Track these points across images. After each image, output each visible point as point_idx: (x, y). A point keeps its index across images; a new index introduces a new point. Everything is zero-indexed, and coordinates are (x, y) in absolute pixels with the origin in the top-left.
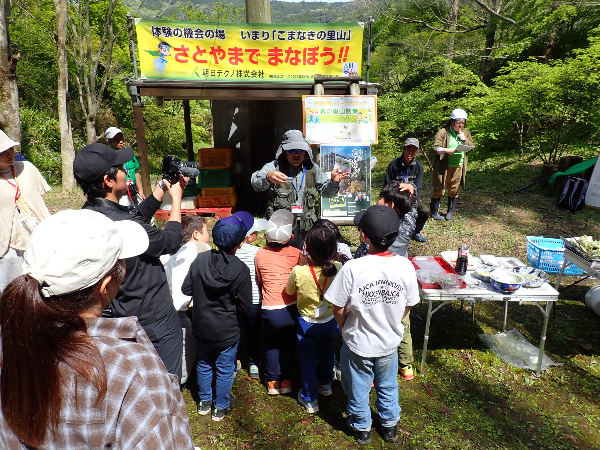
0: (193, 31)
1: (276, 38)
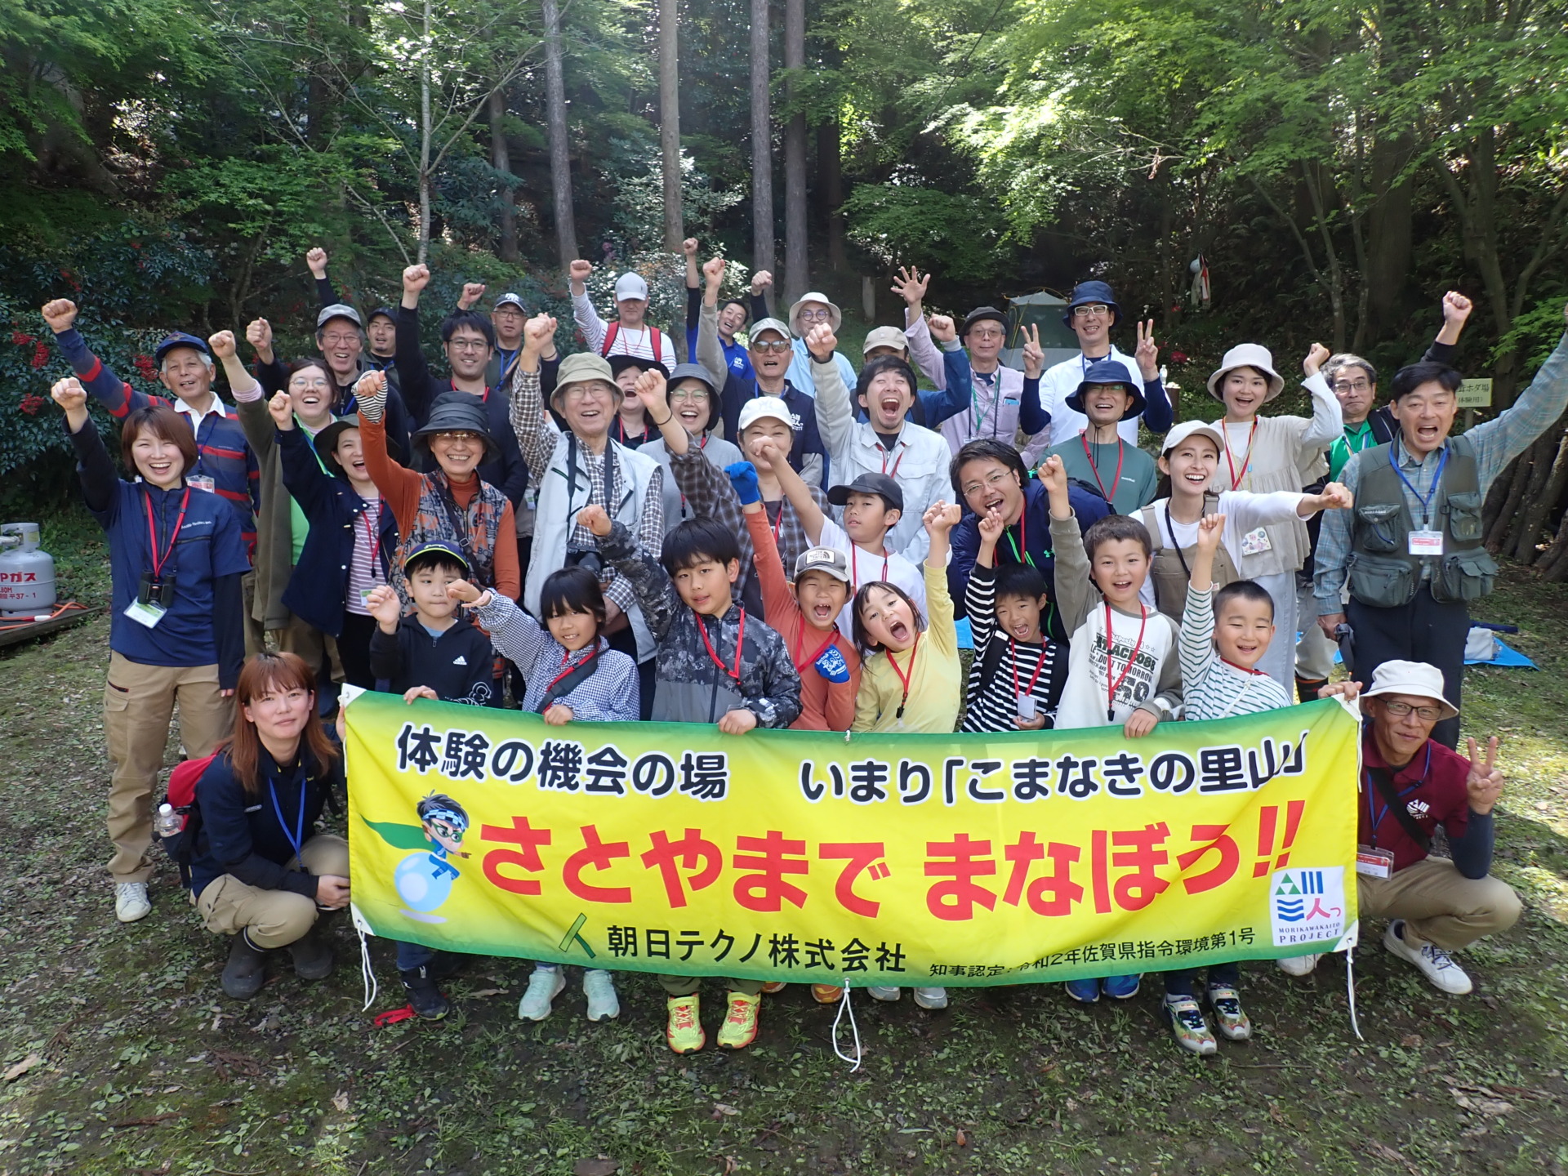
1: (961, 790)
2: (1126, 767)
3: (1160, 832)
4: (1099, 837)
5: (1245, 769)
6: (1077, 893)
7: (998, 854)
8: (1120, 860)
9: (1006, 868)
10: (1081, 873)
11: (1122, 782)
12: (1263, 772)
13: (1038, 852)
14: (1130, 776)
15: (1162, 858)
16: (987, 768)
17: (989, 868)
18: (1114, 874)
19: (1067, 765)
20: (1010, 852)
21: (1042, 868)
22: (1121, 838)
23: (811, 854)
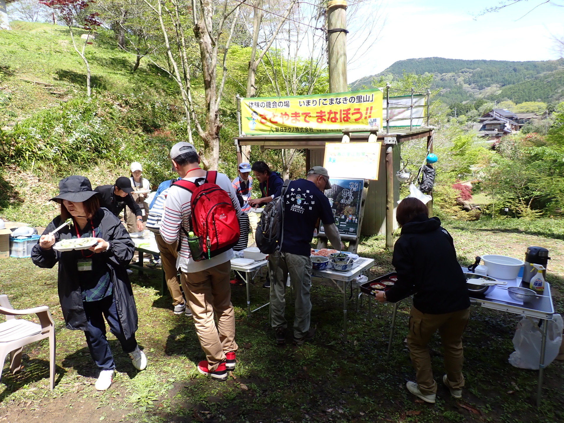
0: (271, 103)
1: (321, 104)
2: (345, 99)
3: (349, 109)
4: (341, 111)
5: (362, 99)
6: (337, 119)
7: (326, 114)
8: (344, 114)
9: (327, 116)
10: (338, 116)
11: (345, 102)
12: (365, 100)
13: (332, 113)
14: (346, 100)
15: (349, 113)
16: (325, 100)
17: (325, 116)
18: (343, 116)
19: (337, 99)
20: (328, 113)
21: (332, 115)
22: (344, 111)
23: (300, 114)
